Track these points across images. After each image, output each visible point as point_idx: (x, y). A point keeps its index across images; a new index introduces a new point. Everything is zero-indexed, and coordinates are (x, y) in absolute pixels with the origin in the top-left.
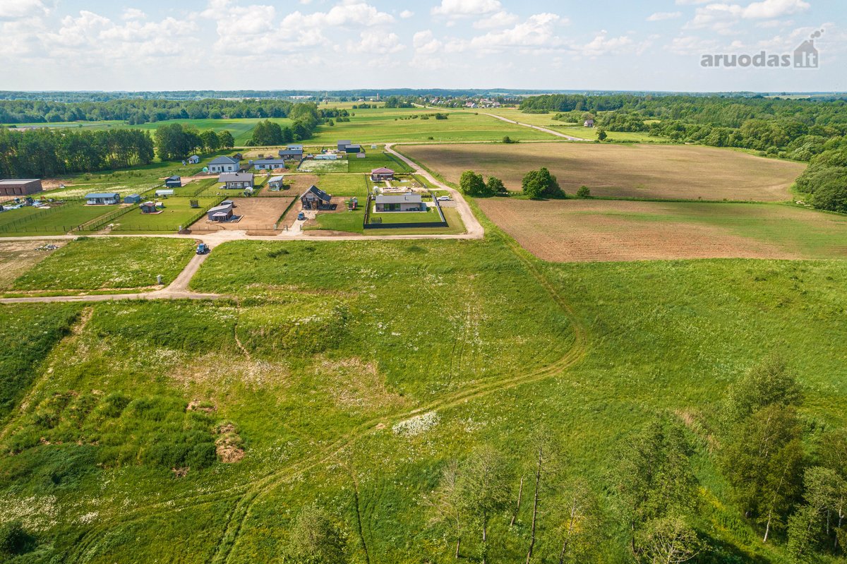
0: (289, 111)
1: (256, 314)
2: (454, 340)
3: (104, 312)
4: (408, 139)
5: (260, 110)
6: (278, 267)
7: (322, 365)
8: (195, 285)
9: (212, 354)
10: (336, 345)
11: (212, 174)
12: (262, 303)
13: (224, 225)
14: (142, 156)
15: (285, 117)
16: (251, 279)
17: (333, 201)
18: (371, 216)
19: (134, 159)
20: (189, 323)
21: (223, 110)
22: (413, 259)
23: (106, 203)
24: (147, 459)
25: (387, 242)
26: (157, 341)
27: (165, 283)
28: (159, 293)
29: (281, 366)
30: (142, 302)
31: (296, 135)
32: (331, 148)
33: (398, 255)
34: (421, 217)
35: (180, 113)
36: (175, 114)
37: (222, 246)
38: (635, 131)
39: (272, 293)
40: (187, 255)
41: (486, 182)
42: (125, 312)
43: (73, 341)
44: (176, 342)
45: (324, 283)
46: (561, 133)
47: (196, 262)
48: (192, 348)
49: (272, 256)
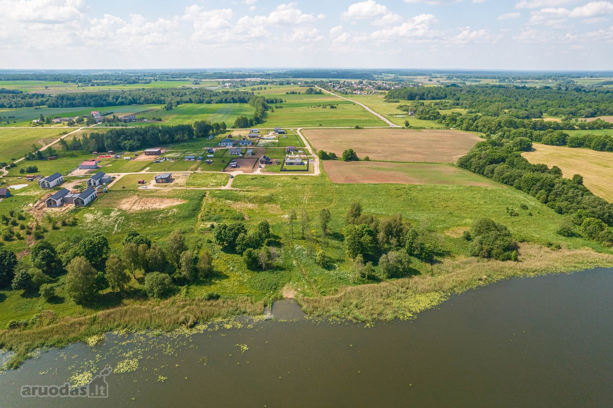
0: (249, 100)
1: (250, 193)
2: (300, 202)
3: (211, 192)
4: (309, 125)
5: (233, 98)
6: (254, 182)
7: (266, 205)
8: (232, 186)
9: (239, 202)
10: (270, 201)
11: (223, 147)
12: (251, 191)
13: (236, 169)
14: (189, 135)
15: (247, 103)
16: (247, 185)
17: (271, 161)
18: (284, 167)
19: (186, 137)
20: (234, 195)
21: (212, 98)
22: (294, 181)
23: (192, 160)
24: (231, 218)
25: (288, 176)
26: (226, 199)
27: (224, 185)
28: (223, 188)
29: (256, 205)
30: (220, 190)
31: (254, 122)
32: (271, 130)
33: (289, 180)
34: (301, 167)
35: (188, 100)
36: (185, 100)
37: (237, 176)
38: (432, 119)
39: (253, 189)
40: (227, 178)
41: (328, 154)
42: (217, 192)
43: (207, 198)
44: (231, 199)
45: (267, 187)
46: (390, 121)
47: (231, 180)
48: (235, 200)
49: (252, 179)
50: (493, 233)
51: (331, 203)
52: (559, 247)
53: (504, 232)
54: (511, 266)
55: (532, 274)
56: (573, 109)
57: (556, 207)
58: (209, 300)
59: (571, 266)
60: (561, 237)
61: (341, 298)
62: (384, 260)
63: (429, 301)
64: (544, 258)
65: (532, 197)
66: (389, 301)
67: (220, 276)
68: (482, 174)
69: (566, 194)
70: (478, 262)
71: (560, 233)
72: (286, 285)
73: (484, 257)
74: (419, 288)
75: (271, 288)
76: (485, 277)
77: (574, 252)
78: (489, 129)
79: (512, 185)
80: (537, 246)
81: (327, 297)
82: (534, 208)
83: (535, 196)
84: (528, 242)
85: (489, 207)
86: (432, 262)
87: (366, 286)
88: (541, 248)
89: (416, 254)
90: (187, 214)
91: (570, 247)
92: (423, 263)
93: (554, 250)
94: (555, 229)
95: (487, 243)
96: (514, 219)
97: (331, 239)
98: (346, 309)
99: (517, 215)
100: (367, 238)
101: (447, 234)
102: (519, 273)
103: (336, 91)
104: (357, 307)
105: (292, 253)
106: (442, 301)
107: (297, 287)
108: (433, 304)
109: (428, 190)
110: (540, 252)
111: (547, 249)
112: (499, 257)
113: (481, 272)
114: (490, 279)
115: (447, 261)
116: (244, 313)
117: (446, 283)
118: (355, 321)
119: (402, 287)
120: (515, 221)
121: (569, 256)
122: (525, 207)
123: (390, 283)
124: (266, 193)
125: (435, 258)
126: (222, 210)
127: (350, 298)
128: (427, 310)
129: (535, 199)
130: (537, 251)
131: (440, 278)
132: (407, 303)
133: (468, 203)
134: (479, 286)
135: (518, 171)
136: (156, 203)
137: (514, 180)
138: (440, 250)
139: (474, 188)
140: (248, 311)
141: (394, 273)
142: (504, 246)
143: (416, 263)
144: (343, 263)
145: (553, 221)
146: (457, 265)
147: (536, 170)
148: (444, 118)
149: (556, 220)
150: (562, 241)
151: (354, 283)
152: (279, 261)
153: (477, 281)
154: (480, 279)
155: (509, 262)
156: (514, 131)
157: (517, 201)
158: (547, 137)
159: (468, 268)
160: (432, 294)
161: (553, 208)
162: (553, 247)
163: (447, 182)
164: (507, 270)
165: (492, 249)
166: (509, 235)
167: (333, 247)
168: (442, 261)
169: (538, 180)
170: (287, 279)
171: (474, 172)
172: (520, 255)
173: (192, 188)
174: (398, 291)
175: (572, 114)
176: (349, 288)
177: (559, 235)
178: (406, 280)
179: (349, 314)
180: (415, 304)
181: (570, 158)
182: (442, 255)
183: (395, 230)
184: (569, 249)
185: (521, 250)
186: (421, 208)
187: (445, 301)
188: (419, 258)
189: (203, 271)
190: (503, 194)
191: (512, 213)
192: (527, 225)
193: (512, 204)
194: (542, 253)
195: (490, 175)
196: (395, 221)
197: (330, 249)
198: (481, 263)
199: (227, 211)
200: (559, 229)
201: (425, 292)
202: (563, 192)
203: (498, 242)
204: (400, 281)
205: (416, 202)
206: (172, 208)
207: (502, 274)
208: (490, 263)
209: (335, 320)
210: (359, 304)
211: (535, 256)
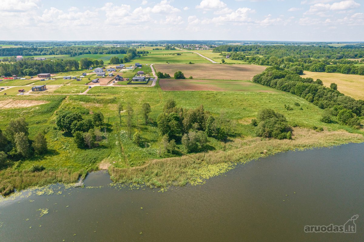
0: (127, 52)
1: (99, 97)
2: (135, 102)
3: (70, 96)
7: (109, 105)
8: (88, 93)
9: (90, 103)
10: (113, 102)
11: (95, 73)
13: (95, 83)
14: (76, 67)
16: (99, 92)
17: (123, 79)
18: (131, 82)
19: (73, 68)
20: (86, 98)
22: (134, 90)
23: (68, 78)
26: (80, 101)
27: (82, 92)
28: (81, 94)
29: (102, 105)
30: (78, 95)
33: (131, 89)
34: (143, 82)
35: (88, 52)
36: (86, 52)
37: (94, 87)
38: (241, 60)
39: (102, 94)
41: (164, 74)
42: (75, 96)
43: (66, 100)
44: (84, 101)
45: (113, 93)
46: (213, 60)
47: (88, 89)
48: (87, 102)
49: (104, 89)
50: (273, 119)
51: (158, 103)
52: (322, 130)
53: (281, 118)
54: (286, 143)
55: (302, 149)
56: (329, 55)
57: (319, 104)
58: (34, 171)
59: (331, 142)
60: (323, 123)
61: (145, 168)
62: (185, 138)
63: (218, 169)
64: (311, 137)
65: (303, 99)
66: (185, 170)
67: (53, 153)
68: (269, 86)
69: (326, 96)
70: (261, 140)
71: (322, 121)
72: (104, 160)
73: (266, 137)
74: (212, 160)
75: (91, 162)
76: (265, 151)
77: (333, 133)
78: (276, 63)
79: (289, 92)
80: (305, 129)
81: (134, 168)
82: (304, 105)
83: (305, 98)
84: (300, 127)
85: (272, 104)
86: (226, 141)
87: (169, 159)
88: (309, 130)
89: (214, 136)
90: (46, 110)
91: (330, 130)
92: (219, 142)
93: (319, 132)
94: (319, 118)
95: (269, 127)
96: (289, 112)
97: (151, 126)
98: (147, 177)
99: (292, 109)
100: (174, 122)
101: (240, 122)
102: (293, 148)
103: (184, 48)
104: (157, 175)
105: (118, 135)
106: (229, 170)
107: (113, 160)
108: (221, 172)
109: (229, 95)
110: (308, 133)
111: (313, 131)
112: (277, 137)
113: (263, 148)
114: (270, 153)
115: (237, 140)
116: (60, 181)
117: (234, 155)
118: (151, 187)
119: (198, 160)
120: (290, 113)
121: (330, 135)
122: (297, 105)
123: (189, 157)
124: (112, 97)
125: (229, 138)
126: (74, 108)
127: (153, 168)
128: (215, 177)
129: (305, 100)
130: (307, 132)
131: (229, 152)
132: (200, 172)
133: (257, 102)
134: (260, 158)
135: (293, 82)
136: (25, 103)
137: (291, 88)
138: (233, 133)
139: (262, 94)
140: (63, 179)
141: (193, 150)
142: (282, 128)
143: (213, 142)
144: (156, 143)
145: (317, 113)
146: (245, 143)
147: (305, 81)
148: (248, 59)
149: (320, 113)
150: (324, 126)
151: (161, 157)
152: (105, 142)
153: (259, 154)
154: (262, 153)
155: (285, 140)
156: (291, 63)
157: (292, 101)
158: (313, 67)
159: (253, 145)
160: (222, 164)
161: (317, 105)
162: (317, 130)
163: (244, 90)
164: (283, 146)
165: (272, 131)
166: (285, 121)
167: (151, 132)
168: (234, 140)
169: (307, 87)
170: (107, 155)
171: (264, 85)
172: (294, 135)
173: (57, 94)
174: (194, 162)
175: (328, 57)
176: (154, 161)
177: (322, 122)
178: (202, 154)
179: (149, 181)
180: (206, 172)
181: (328, 77)
182: (234, 136)
183: (198, 117)
184: (329, 131)
185: (294, 132)
186: (223, 106)
187: (231, 170)
188: (216, 138)
189: (38, 149)
190: (282, 97)
191: (288, 108)
192: (299, 115)
193: (289, 103)
194: (310, 134)
195: (274, 86)
196: (199, 111)
197: (148, 133)
198: (263, 142)
199: (78, 108)
200: (322, 118)
201: (216, 163)
202: (323, 94)
203: (277, 125)
204: (198, 155)
205: (220, 102)
206: (35, 106)
207: (279, 149)
208: (270, 141)
209: (135, 186)
210: (159, 173)
211: (305, 136)
